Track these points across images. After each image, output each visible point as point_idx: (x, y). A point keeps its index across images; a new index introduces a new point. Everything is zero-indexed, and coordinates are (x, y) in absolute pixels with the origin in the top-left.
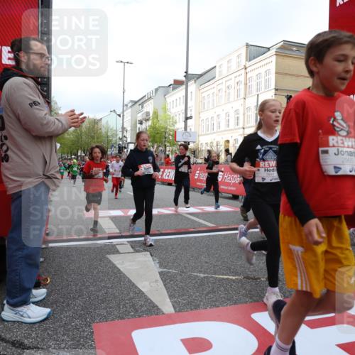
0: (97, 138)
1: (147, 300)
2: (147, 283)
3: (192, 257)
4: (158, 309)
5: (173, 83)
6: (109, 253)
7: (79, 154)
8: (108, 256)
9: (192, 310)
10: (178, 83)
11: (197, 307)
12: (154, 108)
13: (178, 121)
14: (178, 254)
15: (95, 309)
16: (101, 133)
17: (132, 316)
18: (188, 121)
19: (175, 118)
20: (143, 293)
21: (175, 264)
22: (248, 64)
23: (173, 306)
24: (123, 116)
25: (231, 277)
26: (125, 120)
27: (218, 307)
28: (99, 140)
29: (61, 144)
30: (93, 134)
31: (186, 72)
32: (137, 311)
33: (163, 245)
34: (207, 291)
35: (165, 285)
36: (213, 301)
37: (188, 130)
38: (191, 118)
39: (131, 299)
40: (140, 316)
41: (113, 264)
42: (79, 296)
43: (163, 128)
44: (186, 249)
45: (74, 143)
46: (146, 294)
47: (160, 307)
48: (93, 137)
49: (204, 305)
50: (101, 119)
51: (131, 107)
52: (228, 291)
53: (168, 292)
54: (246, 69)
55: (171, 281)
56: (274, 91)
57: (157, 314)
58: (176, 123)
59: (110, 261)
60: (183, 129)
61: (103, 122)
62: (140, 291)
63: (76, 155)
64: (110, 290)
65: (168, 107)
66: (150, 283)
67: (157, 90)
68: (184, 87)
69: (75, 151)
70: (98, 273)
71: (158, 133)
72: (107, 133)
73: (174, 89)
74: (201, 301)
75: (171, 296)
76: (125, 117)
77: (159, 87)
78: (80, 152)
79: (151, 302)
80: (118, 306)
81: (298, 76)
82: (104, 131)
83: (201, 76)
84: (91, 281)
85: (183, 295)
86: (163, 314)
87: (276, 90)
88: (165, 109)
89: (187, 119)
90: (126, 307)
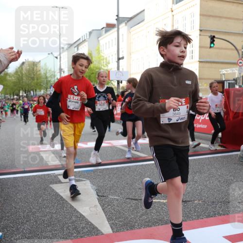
0: (37, 80)
1: (88, 223)
2: (87, 208)
3: (127, 184)
4: (98, 230)
5: (105, 26)
6: (51, 183)
7: (21, 94)
8: (51, 186)
9: (127, 230)
10: (110, 26)
11: (132, 227)
12: (89, 50)
13: (110, 62)
14: (115, 182)
15: (41, 232)
16: (40, 74)
17: (74, 237)
18: (121, 61)
19: (108, 59)
20: (84, 217)
21: (112, 191)
22: (175, 7)
23: (111, 227)
24: (60, 58)
25: (161, 201)
26: (61, 63)
27: (151, 226)
28: (39, 81)
29: (4, 85)
30: (33, 76)
31: (117, 16)
32: (80, 233)
33: (101, 174)
34: (141, 213)
35: (103, 210)
36: (146, 222)
37: (121, 69)
38: (123, 58)
39: (73, 222)
40: (82, 237)
41: (57, 193)
42: (27, 221)
43: (97, 68)
44: (121, 178)
45: (15, 84)
46: (87, 217)
47: (99, 228)
48: (33, 79)
49: (138, 225)
50: (40, 61)
51: (67, 49)
52: (159, 213)
53: (106, 215)
54: (172, 11)
55: (108, 205)
56: (199, 31)
57: (97, 235)
58: (109, 63)
59: (53, 189)
60: (116, 69)
61: (42, 64)
62: (81, 215)
63: (18, 95)
64: (54, 215)
65: (101, 48)
66: (90, 208)
67: (90, 33)
68: (116, 29)
69: (17, 91)
70: (43, 200)
71: (93, 73)
72: (46, 74)
73: (106, 32)
74: (136, 222)
75: (109, 219)
76: (62, 59)
77: (93, 30)
78: (21, 92)
79: (92, 224)
80: (62, 228)
81: (220, 17)
82: (42, 72)
83: (131, 18)
84: (38, 208)
85: (120, 218)
86: (102, 234)
87: (201, 31)
88: (99, 51)
89: (119, 59)
90: (69, 229)
